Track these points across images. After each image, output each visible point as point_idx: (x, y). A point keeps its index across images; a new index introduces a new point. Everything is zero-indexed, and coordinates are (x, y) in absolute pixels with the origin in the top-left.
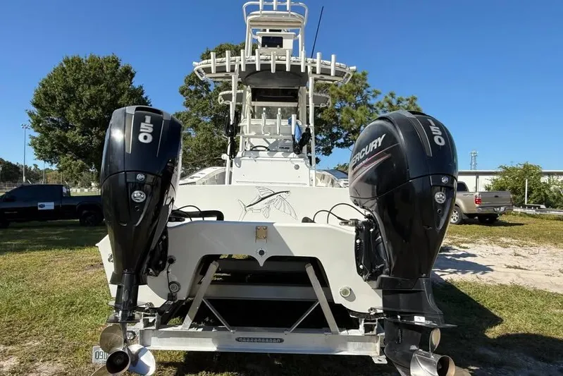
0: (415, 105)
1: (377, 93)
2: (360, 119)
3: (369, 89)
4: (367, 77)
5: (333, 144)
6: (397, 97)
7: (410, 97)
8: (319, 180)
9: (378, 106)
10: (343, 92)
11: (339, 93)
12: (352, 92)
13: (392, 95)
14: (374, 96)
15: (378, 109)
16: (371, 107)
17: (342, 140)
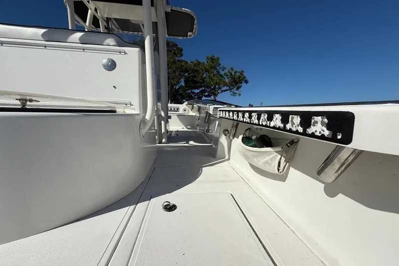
0: (243, 75)
1: (224, 69)
2: (215, 81)
3: (221, 66)
4: (220, 60)
5: (202, 96)
6: (235, 70)
7: (240, 71)
8: (190, 111)
9: (224, 75)
10: (207, 67)
11: (206, 68)
12: (212, 68)
13: (232, 69)
14: (222, 70)
15: (225, 76)
16: (221, 76)
17: (207, 94)
